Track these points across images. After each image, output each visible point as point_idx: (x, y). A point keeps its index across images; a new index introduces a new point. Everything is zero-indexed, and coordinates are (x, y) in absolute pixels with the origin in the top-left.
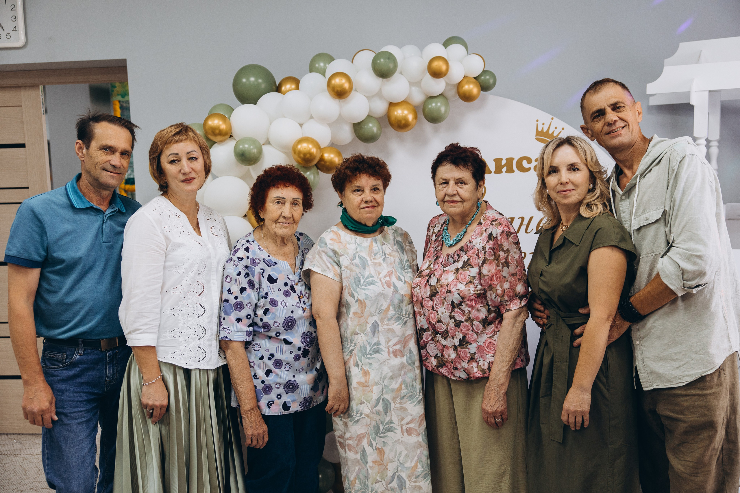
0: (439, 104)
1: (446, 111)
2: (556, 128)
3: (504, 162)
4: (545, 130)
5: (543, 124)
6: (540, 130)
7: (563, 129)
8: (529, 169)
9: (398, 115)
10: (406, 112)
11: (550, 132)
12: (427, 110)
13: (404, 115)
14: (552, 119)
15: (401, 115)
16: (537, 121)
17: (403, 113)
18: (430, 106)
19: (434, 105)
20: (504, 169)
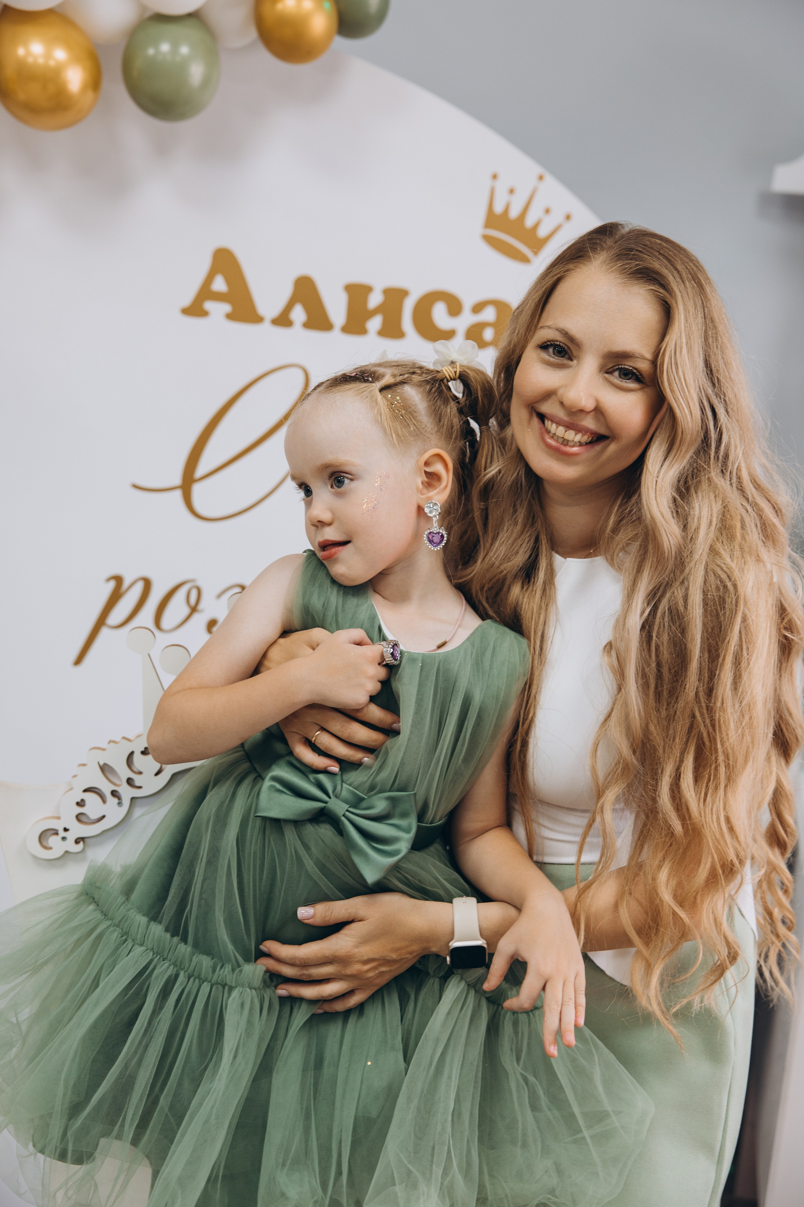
0: (184, 50)
1: (207, 81)
2: (547, 211)
3: (375, 300)
4: (514, 213)
5: (512, 191)
6: (499, 208)
7: (568, 217)
8: (449, 335)
9: (30, 60)
10: (60, 55)
11: (529, 222)
12: (138, 64)
13: (52, 63)
14: (541, 178)
15: (41, 61)
16: (495, 177)
17: (48, 55)
18: (151, 51)
19: (165, 47)
20: (375, 324)
